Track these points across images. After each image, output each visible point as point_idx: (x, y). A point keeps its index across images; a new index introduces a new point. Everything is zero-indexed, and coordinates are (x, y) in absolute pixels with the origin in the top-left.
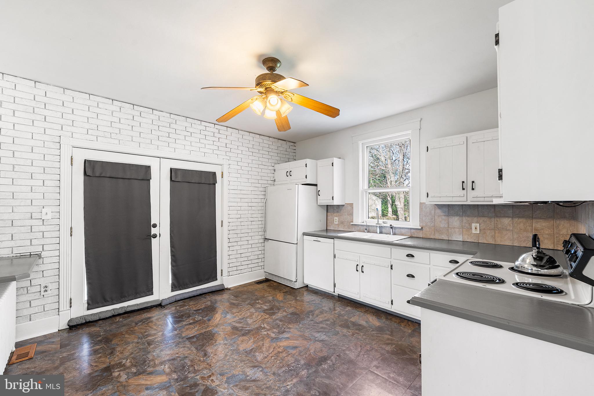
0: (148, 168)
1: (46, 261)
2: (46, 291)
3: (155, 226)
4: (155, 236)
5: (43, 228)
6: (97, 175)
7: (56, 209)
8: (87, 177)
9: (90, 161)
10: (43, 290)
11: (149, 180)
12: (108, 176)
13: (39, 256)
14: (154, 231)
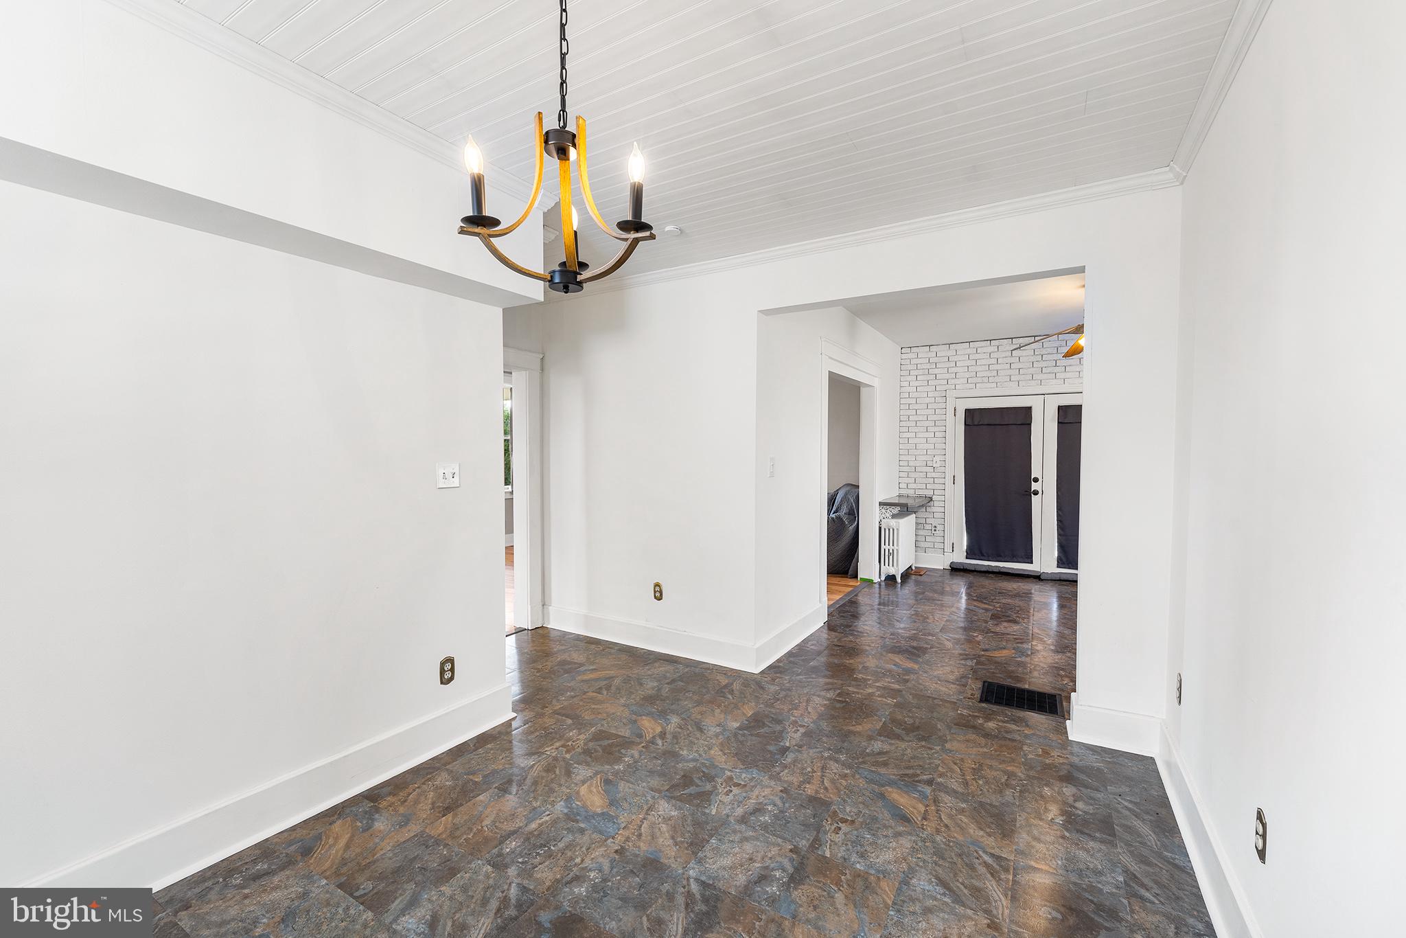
0: (1028, 410)
1: (936, 504)
2: (935, 530)
3: (1036, 480)
4: (1036, 493)
5: (934, 475)
6: (976, 423)
7: (942, 458)
8: (968, 427)
9: (968, 410)
10: (933, 529)
11: (1030, 424)
12: (986, 423)
13: (931, 499)
14: (1034, 486)
